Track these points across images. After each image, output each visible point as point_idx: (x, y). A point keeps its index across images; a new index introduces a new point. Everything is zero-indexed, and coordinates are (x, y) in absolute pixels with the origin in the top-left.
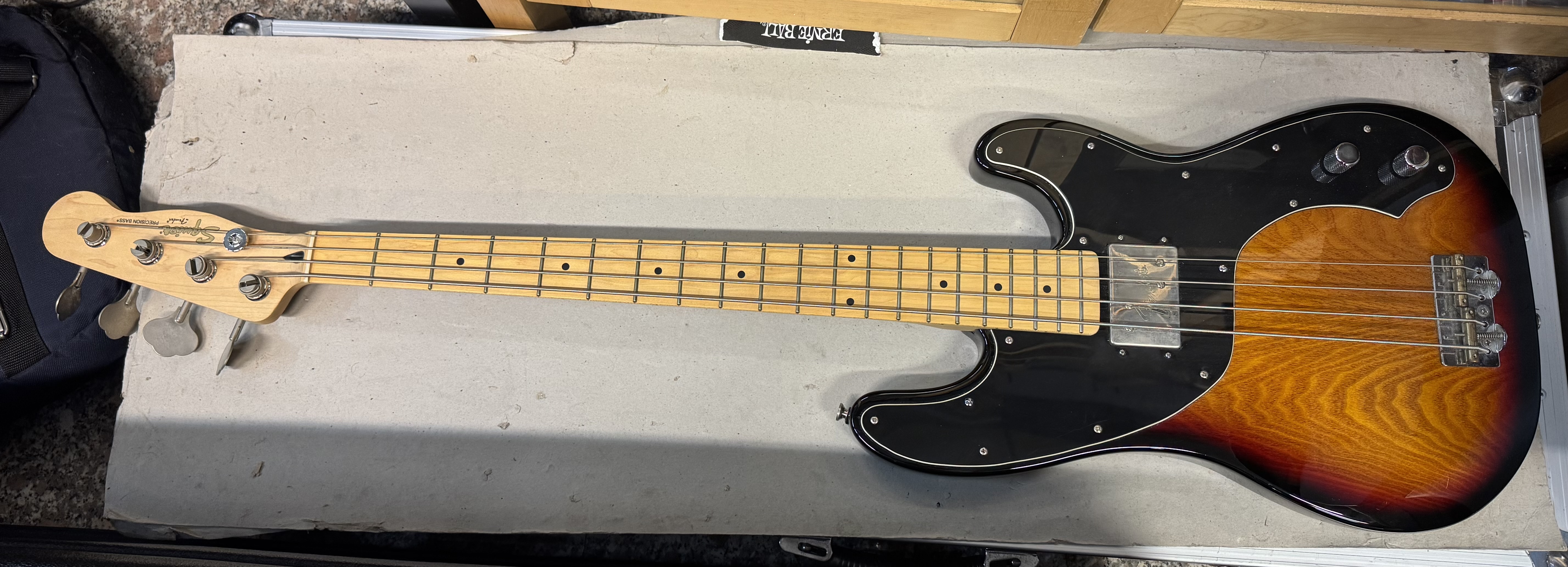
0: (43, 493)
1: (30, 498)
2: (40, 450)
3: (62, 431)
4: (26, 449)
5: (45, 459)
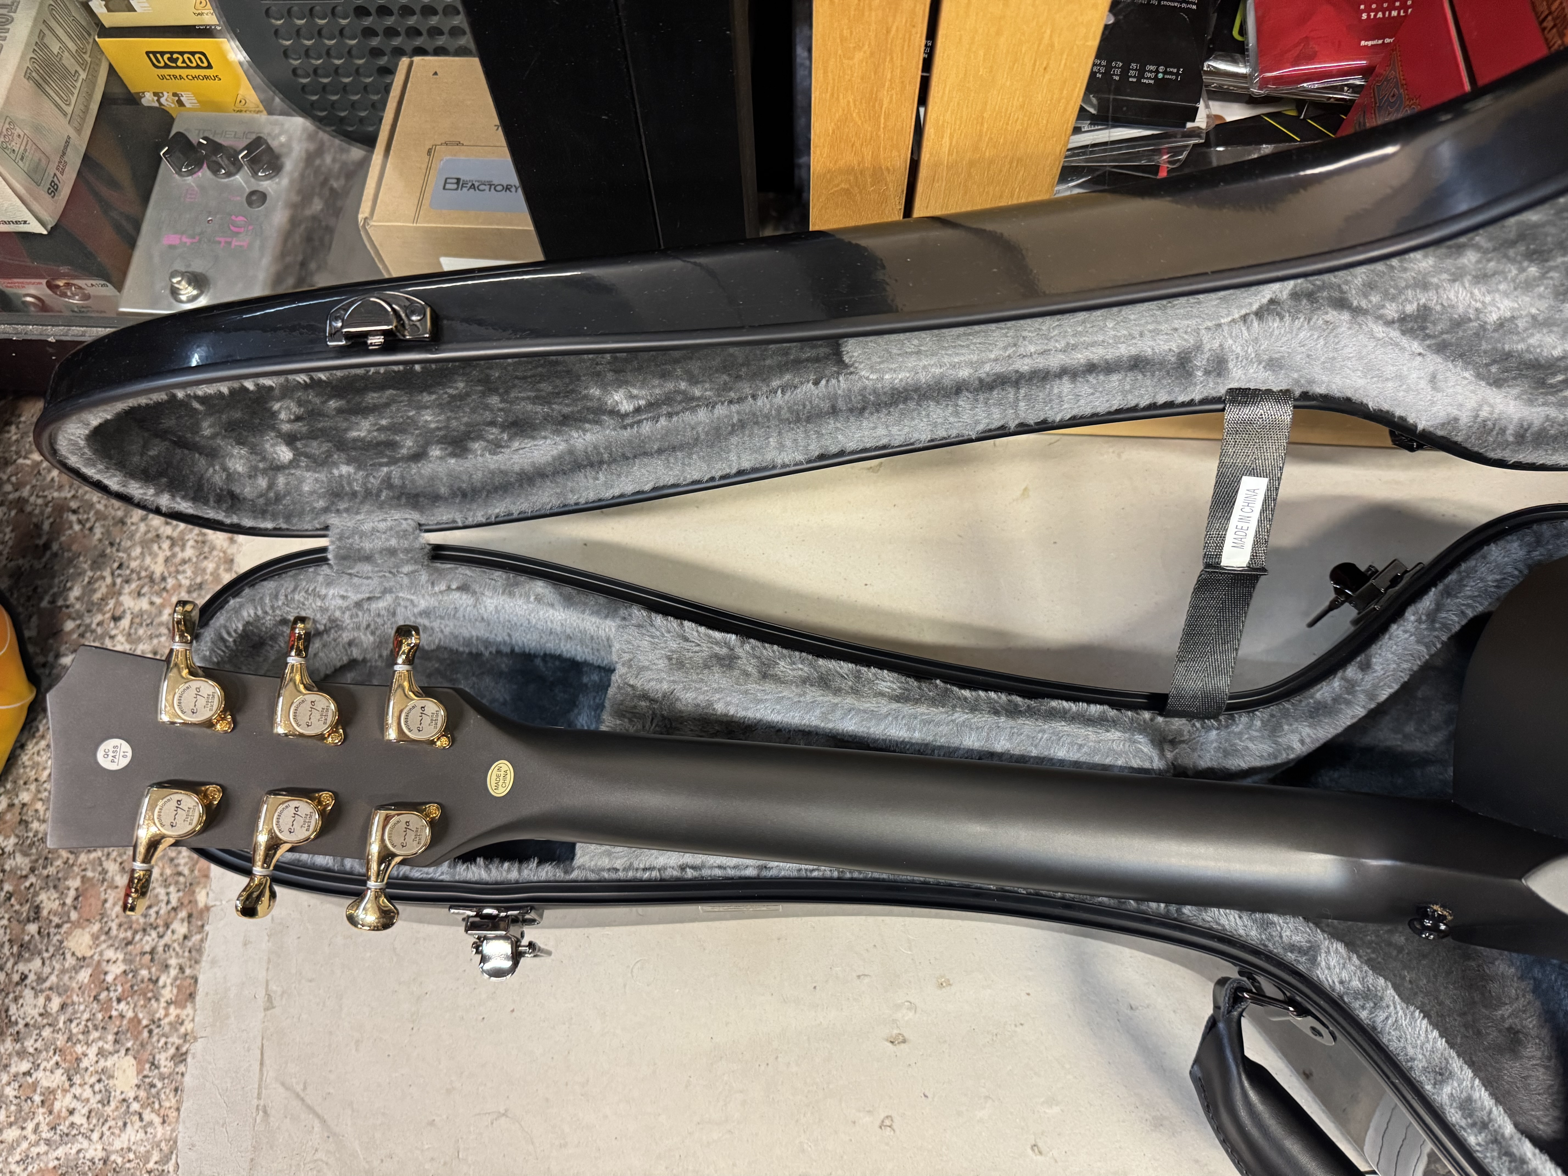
2: (82, 1125)
3: (118, 1093)
4: (59, 1124)
5: (90, 1140)
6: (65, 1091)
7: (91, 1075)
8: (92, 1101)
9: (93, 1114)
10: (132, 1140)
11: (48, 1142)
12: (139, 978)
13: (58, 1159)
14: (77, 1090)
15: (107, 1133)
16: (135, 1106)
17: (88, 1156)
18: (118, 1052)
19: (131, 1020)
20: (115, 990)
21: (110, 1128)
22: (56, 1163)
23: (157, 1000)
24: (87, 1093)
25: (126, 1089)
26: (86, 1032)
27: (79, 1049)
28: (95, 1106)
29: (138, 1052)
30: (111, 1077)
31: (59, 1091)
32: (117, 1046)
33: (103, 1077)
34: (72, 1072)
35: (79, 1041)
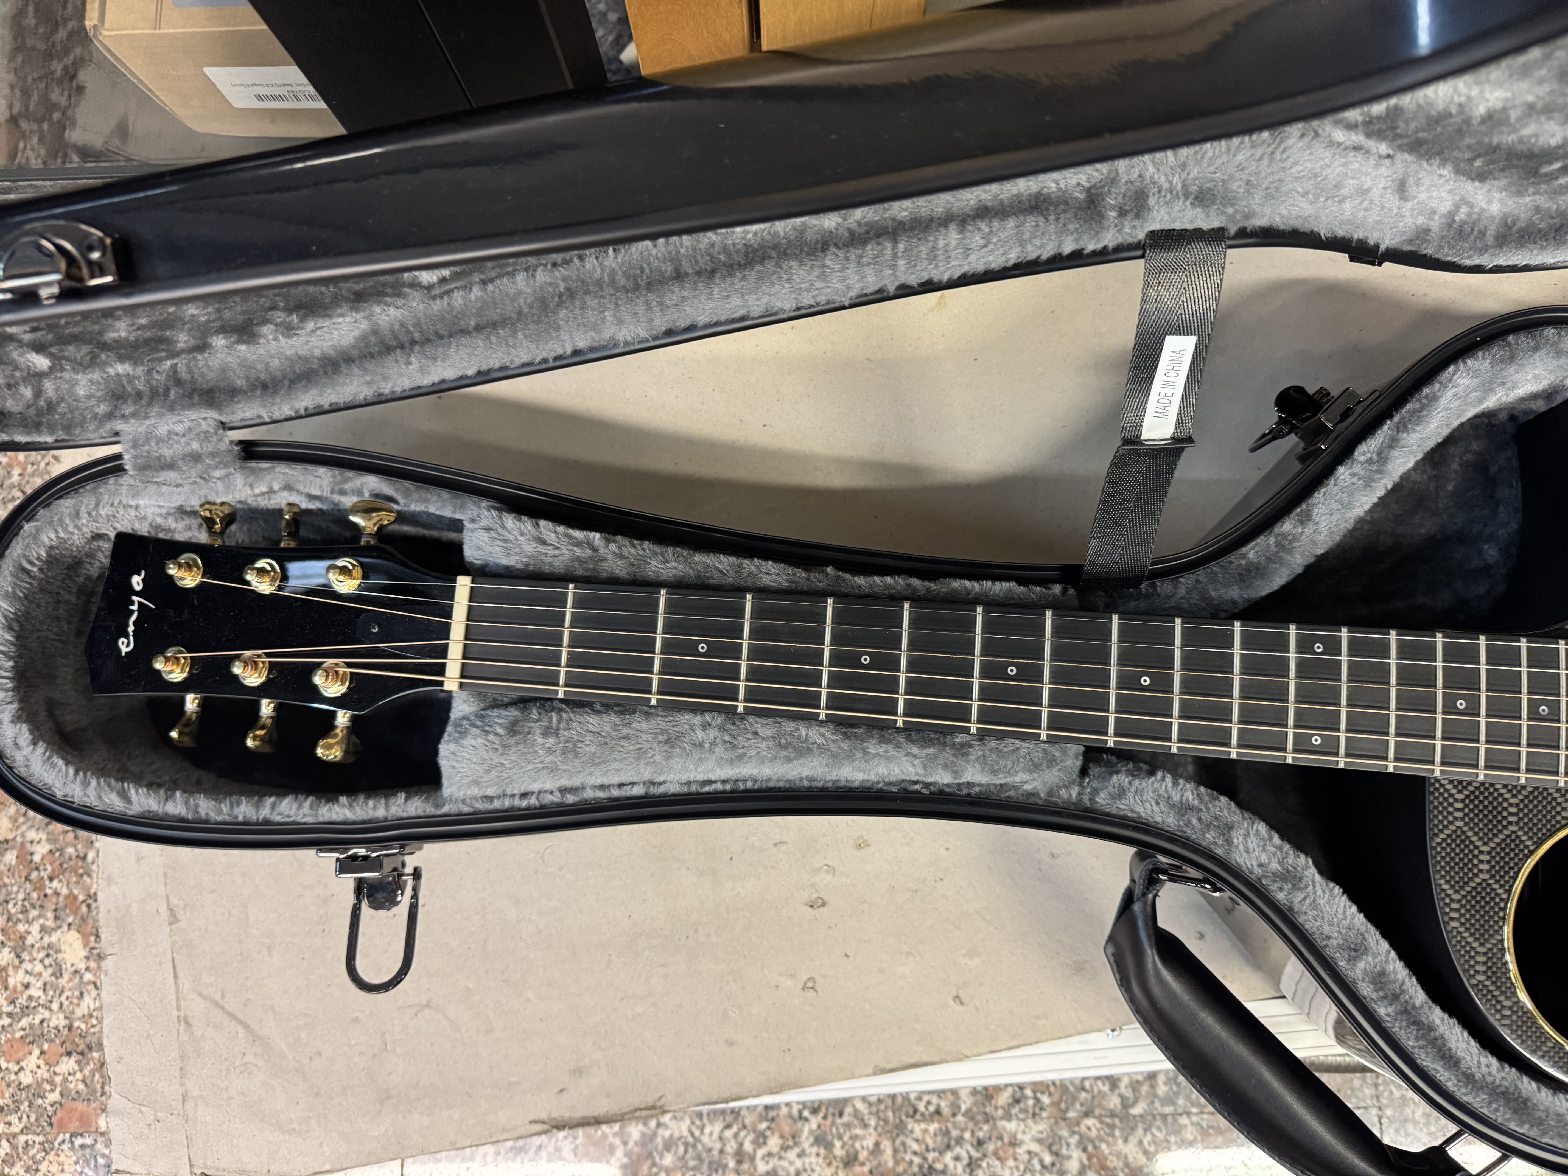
0: (58, 1063)
1: (39, 1071)
2: (39, 997)
3: (69, 965)
4: (17, 999)
5: (51, 1010)
6: (16, 968)
7: (39, 951)
8: (44, 975)
9: (48, 987)
10: (92, 1007)
11: (10, 1015)
12: (67, 856)
13: (24, 1030)
14: (27, 966)
15: (66, 1003)
16: (88, 977)
17: (52, 1025)
18: (60, 927)
19: (67, 897)
20: (45, 870)
21: (67, 998)
22: (22, 1033)
23: (89, 875)
24: (38, 968)
25: (76, 961)
26: (24, 911)
27: (21, 928)
28: (48, 979)
29: (80, 926)
30: (58, 951)
31: (10, 968)
32: (59, 923)
33: (51, 952)
34: (19, 950)
35: (19, 920)
